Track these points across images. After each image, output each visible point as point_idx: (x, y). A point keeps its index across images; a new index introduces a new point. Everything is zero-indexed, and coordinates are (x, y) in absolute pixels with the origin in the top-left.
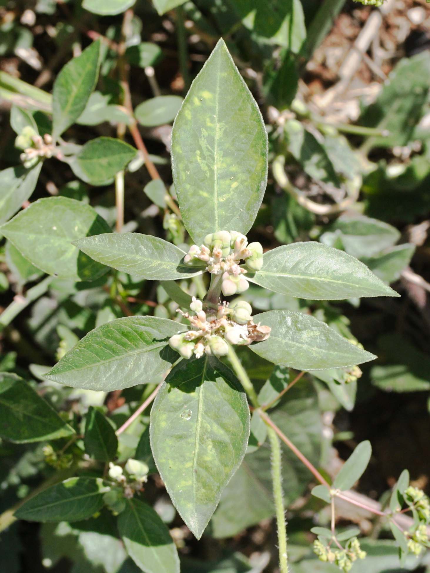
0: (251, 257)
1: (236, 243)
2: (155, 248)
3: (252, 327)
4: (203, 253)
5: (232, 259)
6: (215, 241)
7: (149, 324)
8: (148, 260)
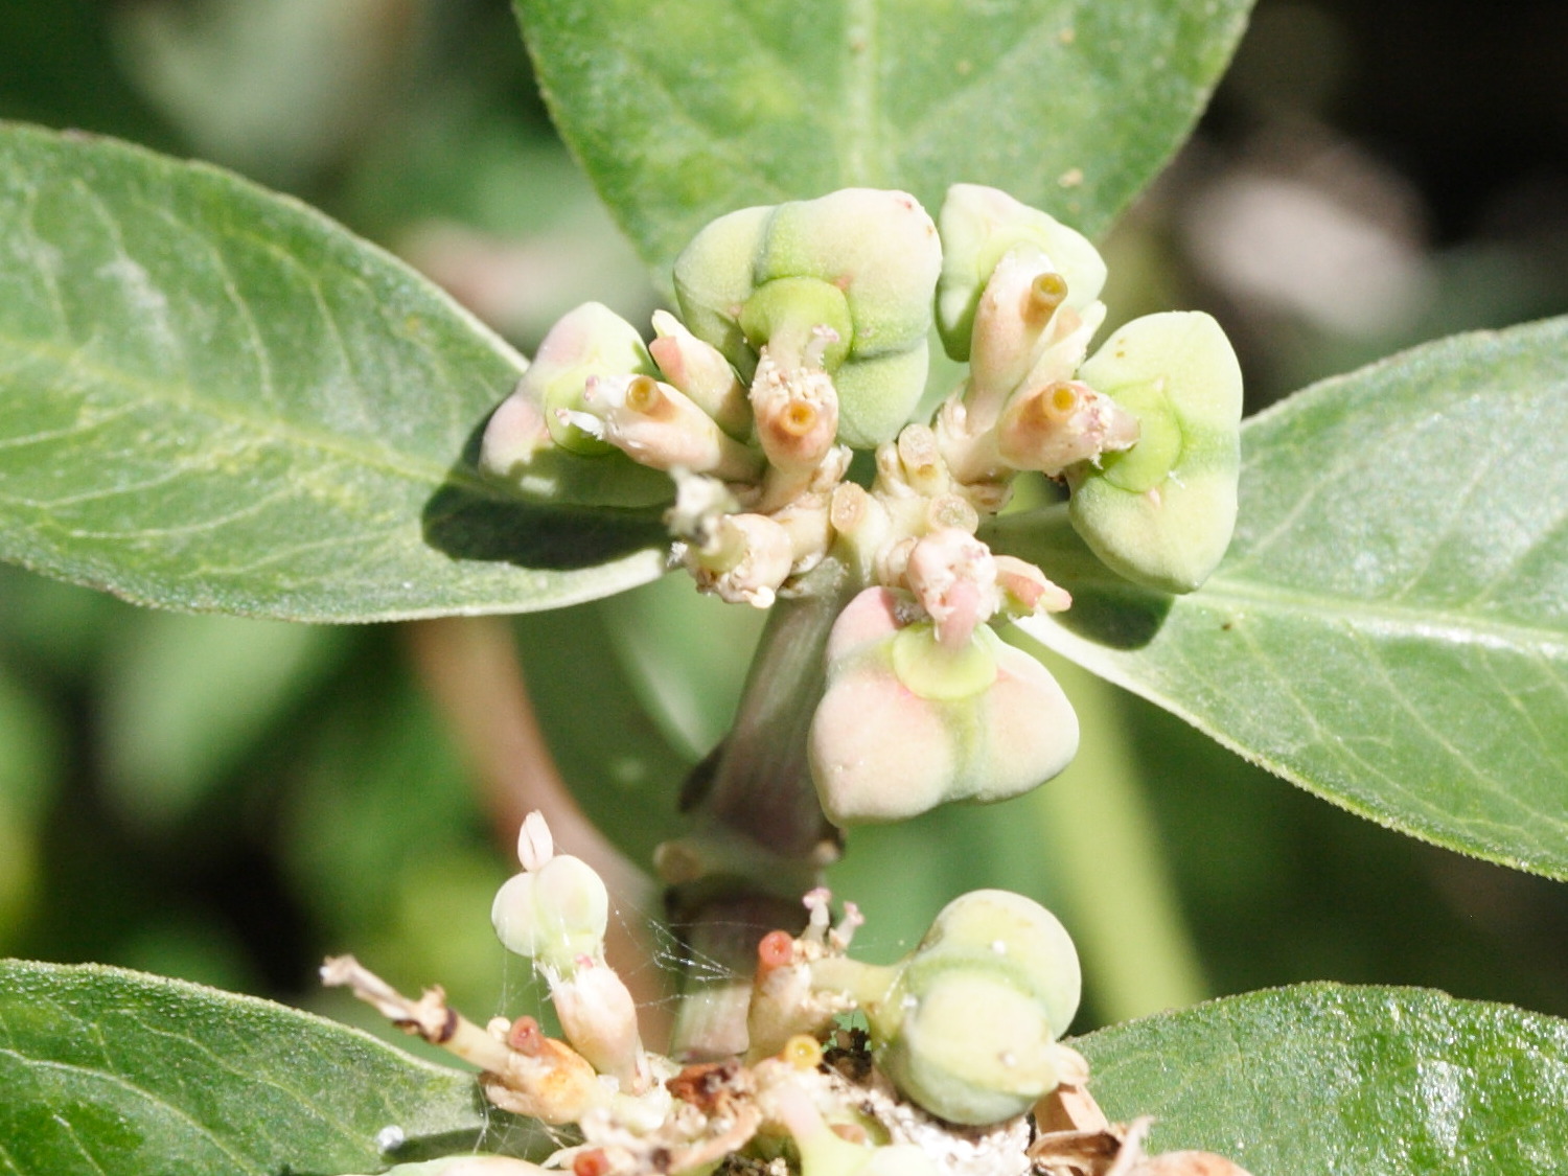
0: (1110, 457)
1: (984, 312)
2: (251, 294)
3: (1074, 1146)
4: (645, 403)
5: (940, 466)
6: (777, 285)
7: (112, 1044)
8: (171, 407)
